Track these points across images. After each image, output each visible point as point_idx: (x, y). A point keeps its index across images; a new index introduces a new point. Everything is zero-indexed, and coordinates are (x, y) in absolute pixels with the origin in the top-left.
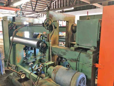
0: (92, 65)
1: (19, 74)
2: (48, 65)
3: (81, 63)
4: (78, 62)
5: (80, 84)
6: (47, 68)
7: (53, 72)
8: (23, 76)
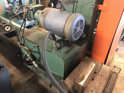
0: (94, 5)
1: (3, 26)
2: (34, 8)
3: (80, 5)
4: (75, 3)
5: (77, 28)
6: (33, 12)
7: (41, 16)
8: (8, 28)
